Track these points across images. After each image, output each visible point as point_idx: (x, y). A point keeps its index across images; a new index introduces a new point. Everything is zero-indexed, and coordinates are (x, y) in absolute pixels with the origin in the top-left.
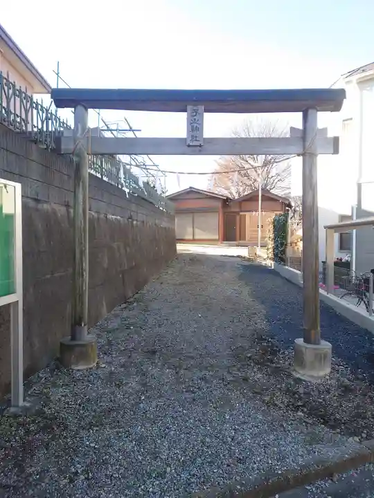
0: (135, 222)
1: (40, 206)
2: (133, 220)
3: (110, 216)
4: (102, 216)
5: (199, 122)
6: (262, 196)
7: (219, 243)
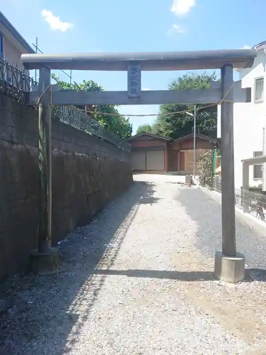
0: (98, 158)
1: (15, 147)
2: (97, 157)
3: (76, 154)
4: (70, 154)
5: (137, 78)
6: (196, 138)
7: (165, 172)
